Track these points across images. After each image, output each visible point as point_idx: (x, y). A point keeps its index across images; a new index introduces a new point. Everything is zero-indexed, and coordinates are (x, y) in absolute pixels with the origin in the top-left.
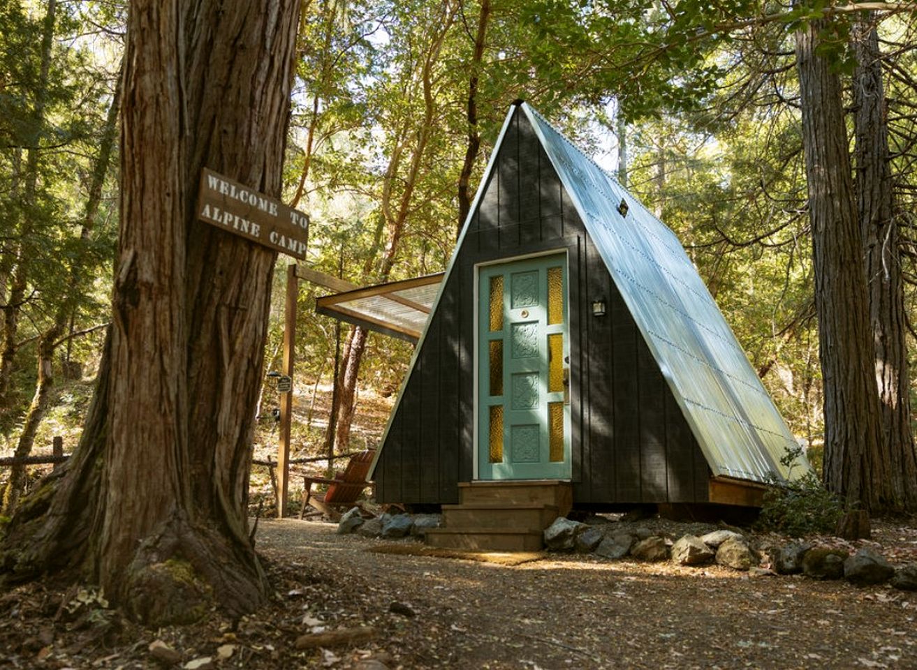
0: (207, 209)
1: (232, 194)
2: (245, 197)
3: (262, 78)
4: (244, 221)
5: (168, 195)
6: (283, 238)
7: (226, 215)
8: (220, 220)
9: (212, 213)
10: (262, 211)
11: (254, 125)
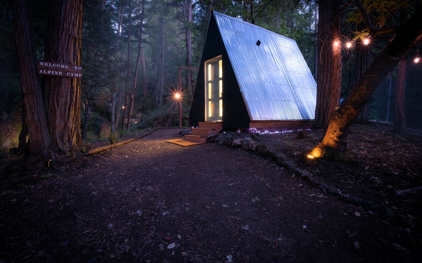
0: (41, 71)
1: (50, 65)
2: (55, 65)
3: (60, 31)
4: (56, 72)
5: (27, 70)
6: (72, 74)
7: (49, 71)
8: (46, 73)
9: (43, 72)
10: (63, 68)
11: (60, 45)
